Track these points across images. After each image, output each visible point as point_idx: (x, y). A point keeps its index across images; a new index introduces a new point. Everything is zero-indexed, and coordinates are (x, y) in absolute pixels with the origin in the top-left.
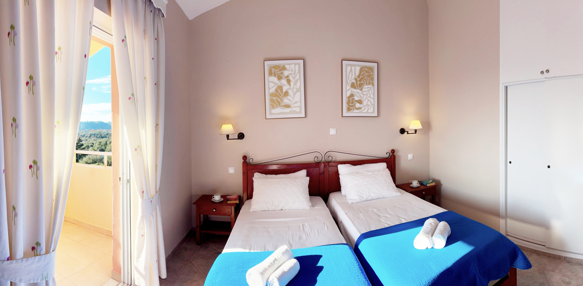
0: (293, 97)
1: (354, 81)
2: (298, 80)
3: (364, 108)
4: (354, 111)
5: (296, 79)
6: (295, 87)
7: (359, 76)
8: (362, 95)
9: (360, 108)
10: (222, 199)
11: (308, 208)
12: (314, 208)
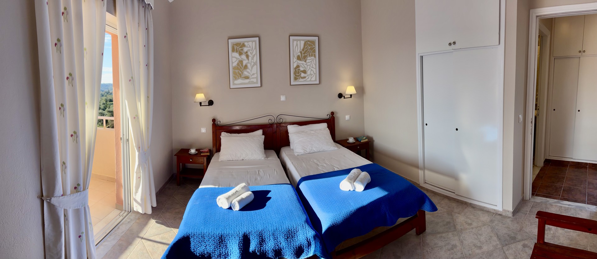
0: (251, 69)
1: (299, 54)
2: (254, 55)
3: (308, 77)
4: (300, 80)
5: (253, 54)
6: (252, 61)
7: (303, 50)
8: (306, 66)
9: (305, 77)
10: (197, 152)
11: (263, 159)
12: (268, 159)
